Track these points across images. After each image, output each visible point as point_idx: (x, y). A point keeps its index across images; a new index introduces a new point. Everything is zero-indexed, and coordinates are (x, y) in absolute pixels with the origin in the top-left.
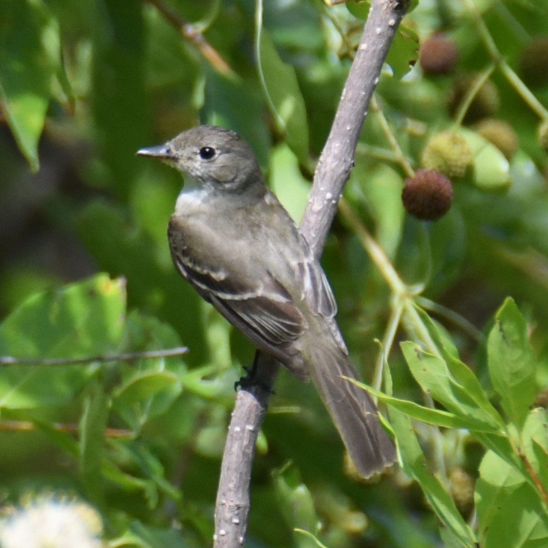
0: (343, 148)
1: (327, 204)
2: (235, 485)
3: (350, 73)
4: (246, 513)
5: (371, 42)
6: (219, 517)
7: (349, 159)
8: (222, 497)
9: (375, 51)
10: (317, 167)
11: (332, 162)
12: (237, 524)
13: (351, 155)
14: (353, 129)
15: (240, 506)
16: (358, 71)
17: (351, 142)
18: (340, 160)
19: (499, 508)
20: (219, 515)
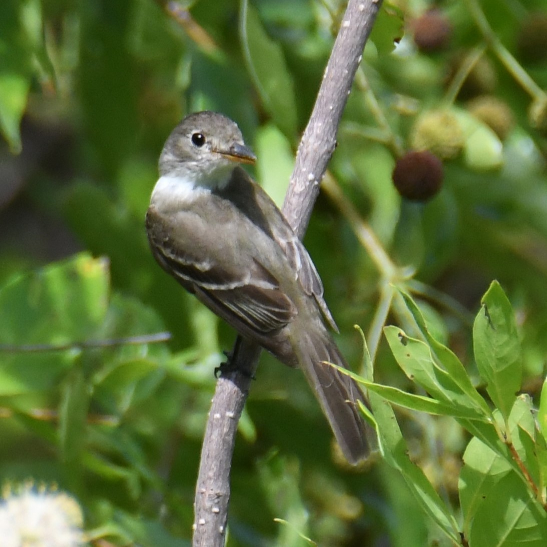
0: (326, 127)
1: (309, 185)
2: (214, 473)
3: (333, 51)
4: (227, 502)
5: (354, 19)
6: (198, 507)
7: (332, 139)
8: (202, 484)
9: (358, 28)
10: (299, 147)
11: (315, 142)
12: (217, 513)
13: (334, 135)
14: (335, 108)
15: (221, 494)
16: (340, 49)
17: (334, 121)
18: (323, 140)
19: (484, 497)
20: (198, 504)
